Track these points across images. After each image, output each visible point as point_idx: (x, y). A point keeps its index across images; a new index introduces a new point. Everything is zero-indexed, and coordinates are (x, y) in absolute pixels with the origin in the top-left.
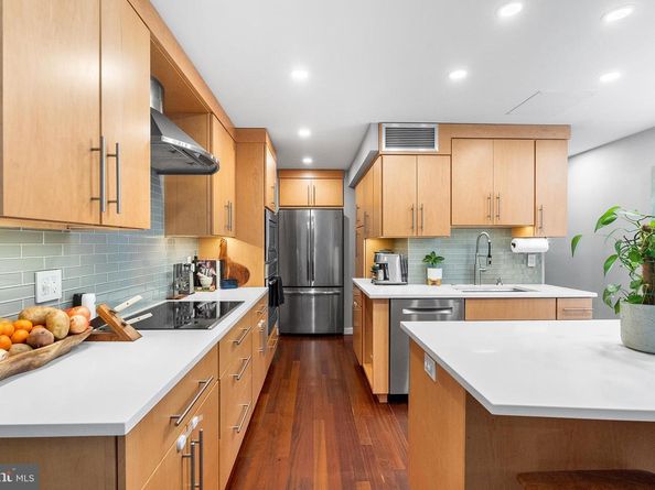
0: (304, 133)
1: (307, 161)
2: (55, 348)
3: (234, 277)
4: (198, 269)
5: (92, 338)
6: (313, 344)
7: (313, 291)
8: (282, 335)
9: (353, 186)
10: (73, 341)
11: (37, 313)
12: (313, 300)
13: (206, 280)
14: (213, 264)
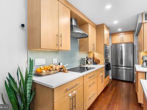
0: (116, 22)
1: (120, 30)
2: (53, 72)
3: (96, 62)
4: (87, 60)
5: (60, 71)
6: (124, 83)
7: (124, 68)
8: (113, 79)
9: (137, 35)
10: (56, 71)
11: (51, 65)
12: (124, 70)
13: (89, 62)
14: (91, 59)
